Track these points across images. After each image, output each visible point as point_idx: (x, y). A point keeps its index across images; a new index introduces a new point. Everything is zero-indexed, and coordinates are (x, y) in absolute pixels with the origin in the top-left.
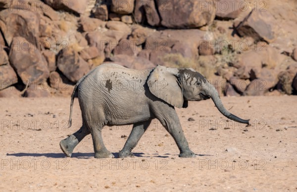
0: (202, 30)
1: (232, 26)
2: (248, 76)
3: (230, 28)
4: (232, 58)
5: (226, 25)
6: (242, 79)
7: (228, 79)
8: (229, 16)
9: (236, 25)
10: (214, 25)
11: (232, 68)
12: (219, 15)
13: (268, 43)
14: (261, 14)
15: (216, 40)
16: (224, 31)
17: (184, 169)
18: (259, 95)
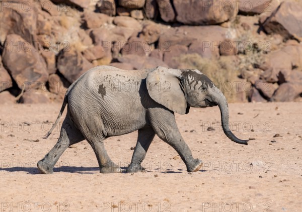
0: (223, 27)
1: (257, 22)
2: (276, 80)
3: (255, 24)
4: (257, 58)
5: (251, 21)
6: (269, 82)
7: (253, 83)
8: (254, 11)
9: (262, 21)
10: (237, 21)
11: (258, 70)
12: (243, 10)
13: (298, 41)
14: (291, 9)
15: (239, 38)
16: (249, 28)
17: (204, 186)
18: (289, 101)
